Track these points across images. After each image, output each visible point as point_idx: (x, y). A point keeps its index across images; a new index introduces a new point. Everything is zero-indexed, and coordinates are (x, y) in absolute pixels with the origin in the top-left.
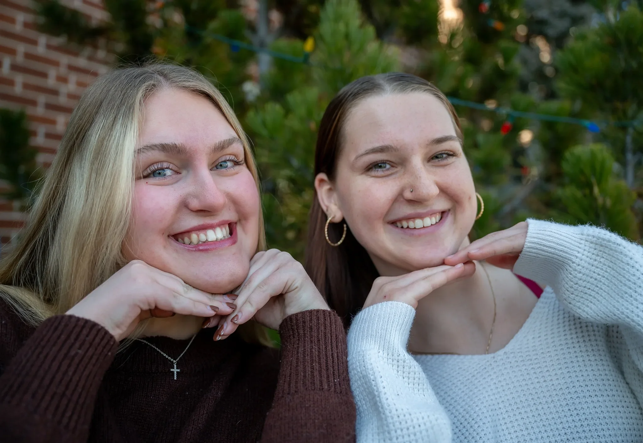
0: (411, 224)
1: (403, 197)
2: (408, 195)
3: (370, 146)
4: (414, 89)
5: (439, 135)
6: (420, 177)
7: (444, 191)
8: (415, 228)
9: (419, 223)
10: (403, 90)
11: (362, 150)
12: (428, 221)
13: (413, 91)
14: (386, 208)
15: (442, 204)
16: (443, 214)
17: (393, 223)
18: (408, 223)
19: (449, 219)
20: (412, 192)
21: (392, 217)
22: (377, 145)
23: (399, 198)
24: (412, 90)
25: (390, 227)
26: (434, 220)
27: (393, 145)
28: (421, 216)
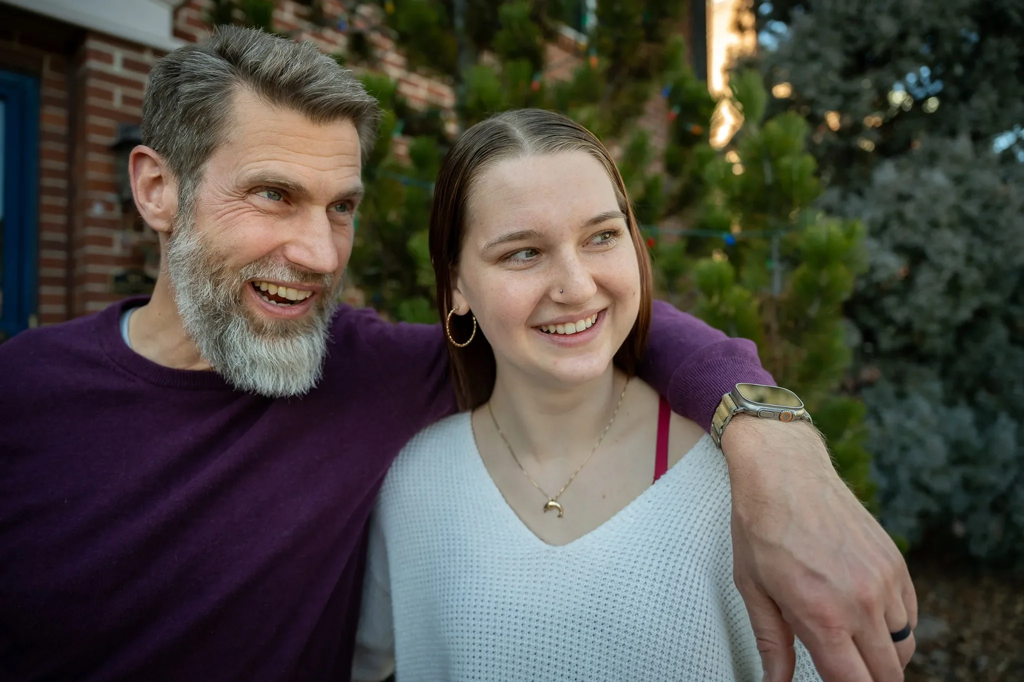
0: (560, 329)
1: (550, 298)
2: (556, 296)
3: (505, 232)
4: (565, 147)
5: (596, 213)
6: (572, 273)
7: (603, 287)
8: (565, 334)
9: (570, 329)
10: (549, 148)
11: (495, 237)
12: (582, 325)
13: (562, 151)
14: (528, 313)
15: (600, 303)
16: (601, 313)
17: (539, 328)
18: (556, 327)
19: (607, 319)
20: (562, 292)
21: (538, 321)
22: (515, 230)
23: (544, 299)
24: (561, 148)
25: (534, 333)
26: (589, 322)
27: (535, 230)
28: (573, 320)
